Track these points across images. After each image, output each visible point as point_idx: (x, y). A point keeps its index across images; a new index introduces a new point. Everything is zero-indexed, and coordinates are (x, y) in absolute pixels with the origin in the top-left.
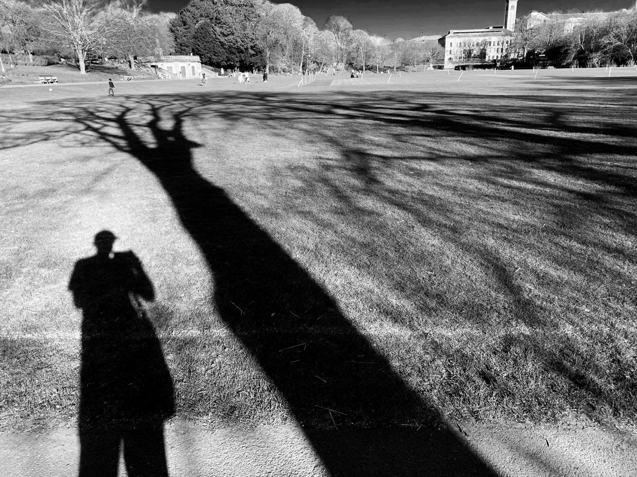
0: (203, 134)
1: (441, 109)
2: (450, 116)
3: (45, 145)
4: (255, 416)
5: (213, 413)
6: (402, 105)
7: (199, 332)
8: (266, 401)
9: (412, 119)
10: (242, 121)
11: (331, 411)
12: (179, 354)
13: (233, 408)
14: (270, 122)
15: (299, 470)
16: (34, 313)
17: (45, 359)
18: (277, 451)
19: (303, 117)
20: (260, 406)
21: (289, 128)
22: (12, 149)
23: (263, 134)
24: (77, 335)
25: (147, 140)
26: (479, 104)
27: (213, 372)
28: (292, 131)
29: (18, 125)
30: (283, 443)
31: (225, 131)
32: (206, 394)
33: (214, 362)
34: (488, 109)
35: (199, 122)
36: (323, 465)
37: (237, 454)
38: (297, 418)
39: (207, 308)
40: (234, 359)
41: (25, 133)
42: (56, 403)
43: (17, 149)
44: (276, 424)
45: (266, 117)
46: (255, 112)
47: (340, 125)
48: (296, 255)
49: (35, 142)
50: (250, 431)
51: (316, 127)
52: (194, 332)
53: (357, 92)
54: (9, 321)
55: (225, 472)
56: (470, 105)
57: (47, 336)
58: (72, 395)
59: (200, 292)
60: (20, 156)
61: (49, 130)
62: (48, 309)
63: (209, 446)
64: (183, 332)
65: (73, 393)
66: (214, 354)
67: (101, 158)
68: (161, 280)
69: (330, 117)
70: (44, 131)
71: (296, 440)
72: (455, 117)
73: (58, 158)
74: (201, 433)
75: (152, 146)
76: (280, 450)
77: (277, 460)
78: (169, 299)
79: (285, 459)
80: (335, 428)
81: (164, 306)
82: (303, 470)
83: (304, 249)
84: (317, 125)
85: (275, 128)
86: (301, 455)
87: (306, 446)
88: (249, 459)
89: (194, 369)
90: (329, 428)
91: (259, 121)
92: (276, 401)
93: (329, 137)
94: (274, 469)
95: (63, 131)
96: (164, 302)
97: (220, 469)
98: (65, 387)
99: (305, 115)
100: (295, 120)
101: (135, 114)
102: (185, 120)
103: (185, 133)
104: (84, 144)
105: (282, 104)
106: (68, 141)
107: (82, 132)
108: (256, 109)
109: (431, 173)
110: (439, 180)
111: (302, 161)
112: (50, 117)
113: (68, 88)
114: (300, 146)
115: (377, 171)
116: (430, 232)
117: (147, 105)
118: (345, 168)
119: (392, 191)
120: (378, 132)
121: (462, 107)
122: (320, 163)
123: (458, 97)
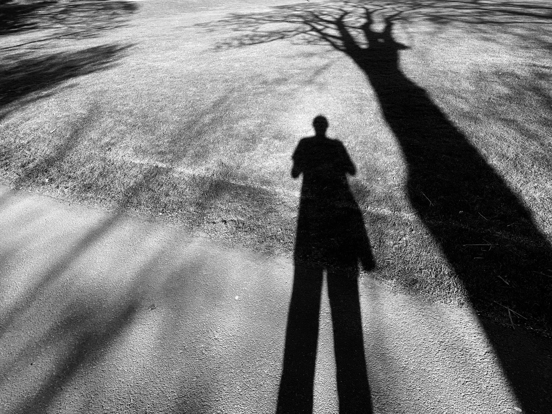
3: (281, 43)
4: (434, 293)
5: (397, 279)
7: (390, 212)
8: (445, 284)
10: (451, 25)
11: (510, 311)
12: (373, 225)
13: (415, 282)
14: (481, 26)
15: (470, 350)
16: (268, 171)
17: (274, 206)
18: (451, 328)
19: (520, 21)
20: (440, 286)
21: (502, 32)
22: (258, 45)
23: (472, 38)
24: (297, 194)
25: (360, 41)
27: (400, 248)
28: (505, 36)
29: (263, 25)
30: (457, 323)
31: (431, 34)
32: (392, 263)
33: (402, 239)
35: (408, 25)
36: (495, 353)
37: (415, 318)
38: (474, 307)
39: (399, 194)
40: (420, 241)
41: (268, 32)
42: (280, 239)
43: (262, 45)
44: (453, 305)
45: (477, 21)
46: (466, 16)
48: (493, 161)
49: (274, 40)
50: (428, 304)
51: (534, 32)
52: (386, 211)
54: (253, 174)
55: (402, 328)
57: (276, 190)
58: (291, 236)
59: (395, 178)
60: (264, 50)
61: (284, 30)
62: (278, 170)
63: (390, 304)
64: (377, 209)
65: (292, 235)
66: (402, 233)
67: (321, 56)
68: (363, 163)
70: (281, 31)
71: (470, 324)
73: (289, 54)
74: (385, 292)
75: (364, 47)
76: (454, 327)
77: (450, 335)
78: (368, 180)
79: (458, 336)
80: (512, 327)
81: (362, 185)
82: (474, 351)
83: (503, 156)
84: (535, 30)
85: (485, 33)
86: (474, 338)
87: (479, 332)
88: (424, 325)
89: (384, 241)
90: (505, 324)
91: (469, 24)
92: (455, 286)
94: (447, 340)
95: (294, 31)
96: (363, 181)
97: (399, 325)
98: (287, 229)
99: (522, 19)
100: (510, 24)
101: (351, 17)
102: (395, 24)
103: (394, 36)
104: (309, 42)
105: (497, 7)
106: (298, 39)
107: (308, 32)
108: (467, 13)
111: (512, 68)
112: (286, 19)
114: (511, 52)
117: (362, 9)
122: (534, 70)
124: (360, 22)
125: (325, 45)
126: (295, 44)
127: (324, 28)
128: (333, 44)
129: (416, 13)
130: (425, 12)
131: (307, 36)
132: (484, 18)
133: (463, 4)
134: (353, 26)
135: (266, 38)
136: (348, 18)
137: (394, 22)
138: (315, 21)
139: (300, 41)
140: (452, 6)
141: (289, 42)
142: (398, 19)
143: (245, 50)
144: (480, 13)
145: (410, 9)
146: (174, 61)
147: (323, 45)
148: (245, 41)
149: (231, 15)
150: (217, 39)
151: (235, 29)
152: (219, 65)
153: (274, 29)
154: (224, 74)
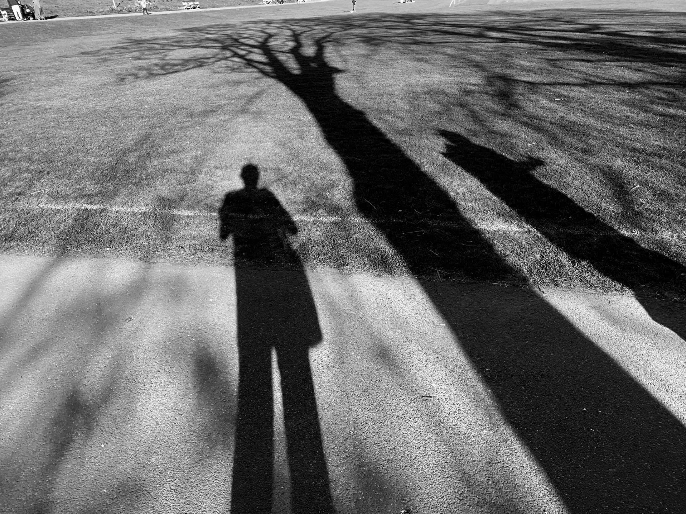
0: (345, 60)
1: (614, 30)
2: (623, 38)
3: (198, 72)
6: (568, 26)
9: (575, 42)
10: (385, 46)
14: (414, 47)
19: (450, 41)
21: (433, 53)
22: (172, 75)
23: (405, 60)
25: (291, 66)
26: (666, 25)
28: (436, 56)
29: (173, 52)
34: (674, 30)
35: (340, 48)
41: (181, 60)
43: (175, 75)
45: (410, 42)
46: (399, 37)
47: (490, 49)
49: (189, 69)
51: (463, 52)
53: (518, 11)
56: (653, 25)
60: (179, 81)
61: (199, 57)
67: (251, 83)
69: (481, 41)
70: (197, 58)
72: (628, 39)
73: (211, 84)
75: (296, 72)
84: (464, 50)
85: (418, 54)
91: (402, 46)
93: (475, 62)
95: (211, 58)
99: (453, 38)
100: (441, 44)
101: (277, 40)
102: (326, 46)
103: (326, 60)
104: (233, 70)
105: (429, 27)
106: (219, 67)
107: (229, 59)
108: (400, 34)
109: (578, 100)
110: (585, 107)
111: (442, 87)
112: (198, 44)
113: (210, 14)
114: (442, 72)
115: (520, 97)
116: (559, 154)
117: (288, 31)
118: (487, 94)
119: (531, 117)
120: (532, 57)
121: (642, 28)
122: (461, 88)
123: (642, 15)
124: (287, 45)
125: (251, 72)
126: (216, 73)
127: (247, 54)
128: (262, 71)
129: (348, 34)
130: (357, 34)
131: (230, 64)
132: (417, 38)
133: (396, 24)
134: (280, 50)
135: (179, 67)
136: (272, 42)
137: (325, 44)
138: (234, 46)
139: (220, 69)
140: (384, 26)
141: (207, 70)
142: (329, 41)
143: (156, 82)
144: (412, 33)
145: (341, 29)
146: (65, 99)
147: (249, 72)
148: (155, 72)
149: (125, 41)
150: (115, 70)
151: (136, 57)
152: (127, 100)
153: (186, 57)
154: (137, 110)
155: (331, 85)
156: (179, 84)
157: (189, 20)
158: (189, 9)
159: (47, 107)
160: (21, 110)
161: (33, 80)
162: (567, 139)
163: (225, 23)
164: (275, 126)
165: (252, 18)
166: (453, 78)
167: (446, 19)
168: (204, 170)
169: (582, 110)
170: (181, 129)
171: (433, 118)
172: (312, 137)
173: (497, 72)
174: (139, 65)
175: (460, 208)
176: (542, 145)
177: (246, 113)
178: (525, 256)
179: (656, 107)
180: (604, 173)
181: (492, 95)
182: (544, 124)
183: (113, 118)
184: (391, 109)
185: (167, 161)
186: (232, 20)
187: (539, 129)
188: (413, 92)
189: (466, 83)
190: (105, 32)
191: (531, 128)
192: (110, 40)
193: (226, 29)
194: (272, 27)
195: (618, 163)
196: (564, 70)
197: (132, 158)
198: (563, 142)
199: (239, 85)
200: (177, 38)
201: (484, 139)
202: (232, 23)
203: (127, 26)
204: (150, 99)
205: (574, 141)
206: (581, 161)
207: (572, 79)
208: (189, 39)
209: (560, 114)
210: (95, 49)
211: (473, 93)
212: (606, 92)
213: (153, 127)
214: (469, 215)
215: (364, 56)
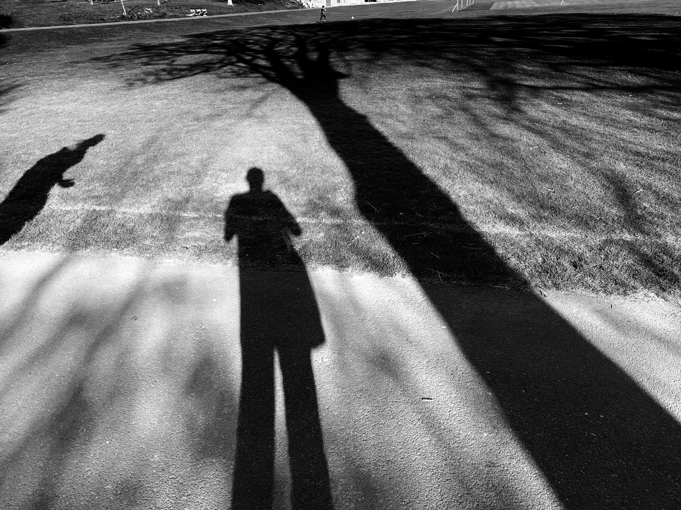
0: (348, 65)
1: (618, 35)
2: (627, 42)
3: (204, 77)
9: (578, 47)
10: (388, 52)
14: (417, 52)
19: (453, 46)
21: (436, 57)
22: (179, 79)
23: (408, 65)
25: (295, 71)
28: (439, 61)
29: (180, 58)
34: (678, 34)
45: (413, 46)
46: (402, 42)
49: (196, 74)
53: (521, 16)
60: (186, 86)
61: (207, 62)
67: (254, 88)
69: (484, 46)
70: (203, 63)
75: (300, 77)
84: (466, 55)
85: (420, 58)
91: (405, 51)
93: (478, 67)
95: (218, 63)
99: (455, 43)
100: (443, 49)
101: (281, 45)
103: (331, 65)
104: (238, 75)
105: (432, 32)
107: (235, 64)
108: (403, 39)
109: (581, 104)
110: (588, 111)
111: (444, 91)
112: (206, 50)
113: (217, 21)
114: (444, 77)
115: (522, 102)
116: (561, 157)
117: (292, 37)
118: (489, 98)
119: (533, 121)
120: (534, 61)
121: (645, 32)
122: (463, 93)
123: (645, 20)
124: (292, 51)
125: (256, 77)
127: (253, 59)
128: (265, 76)
129: (351, 39)
130: (361, 39)
131: (236, 69)
132: (420, 43)
133: (399, 29)
134: (284, 55)
135: (186, 72)
136: (277, 47)
137: (329, 50)
138: (241, 51)
139: (226, 74)
140: (387, 32)
141: (214, 75)
142: (333, 47)
143: (163, 87)
144: (416, 38)
145: (345, 35)
146: (76, 103)
147: (254, 77)
148: (163, 77)
149: (134, 47)
150: (125, 75)
151: (145, 63)
152: (136, 104)
153: (193, 62)
154: (145, 114)
155: (334, 90)
156: (185, 88)
157: (197, 26)
158: (197, 16)
159: (59, 111)
160: (33, 114)
161: (46, 85)
162: (569, 142)
163: (231, 29)
164: (279, 130)
165: (258, 24)
166: (456, 83)
167: (449, 24)
168: (209, 173)
169: (584, 114)
170: (187, 132)
171: (435, 122)
172: (315, 140)
173: (499, 77)
174: (148, 70)
175: (462, 211)
176: (544, 149)
177: (251, 117)
178: (526, 259)
179: (660, 111)
180: (607, 177)
181: (495, 100)
182: (547, 128)
183: (122, 122)
184: (393, 113)
185: (173, 163)
186: (238, 26)
187: (541, 133)
188: (416, 96)
189: (469, 88)
190: (115, 38)
191: (533, 132)
192: (120, 46)
193: (232, 35)
194: (278, 33)
195: (621, 167)
196: (566, 74)
197: (139, 161)
198: (565, 146)
199: (244, 90)
200: (186, 44)
201: (486, 143)
202: (238, 29)
203: (137, 32)
204: (158, 103)
205: (576, 146)
206: (583, 165)
207: (574, 84)
208: (196, 45)
209: (562, 118)
210: (106, 55)
211: (475, 97)
212: (608, 97)
213: (160, 130)
214: (470, 218)
215: (367, 61)
